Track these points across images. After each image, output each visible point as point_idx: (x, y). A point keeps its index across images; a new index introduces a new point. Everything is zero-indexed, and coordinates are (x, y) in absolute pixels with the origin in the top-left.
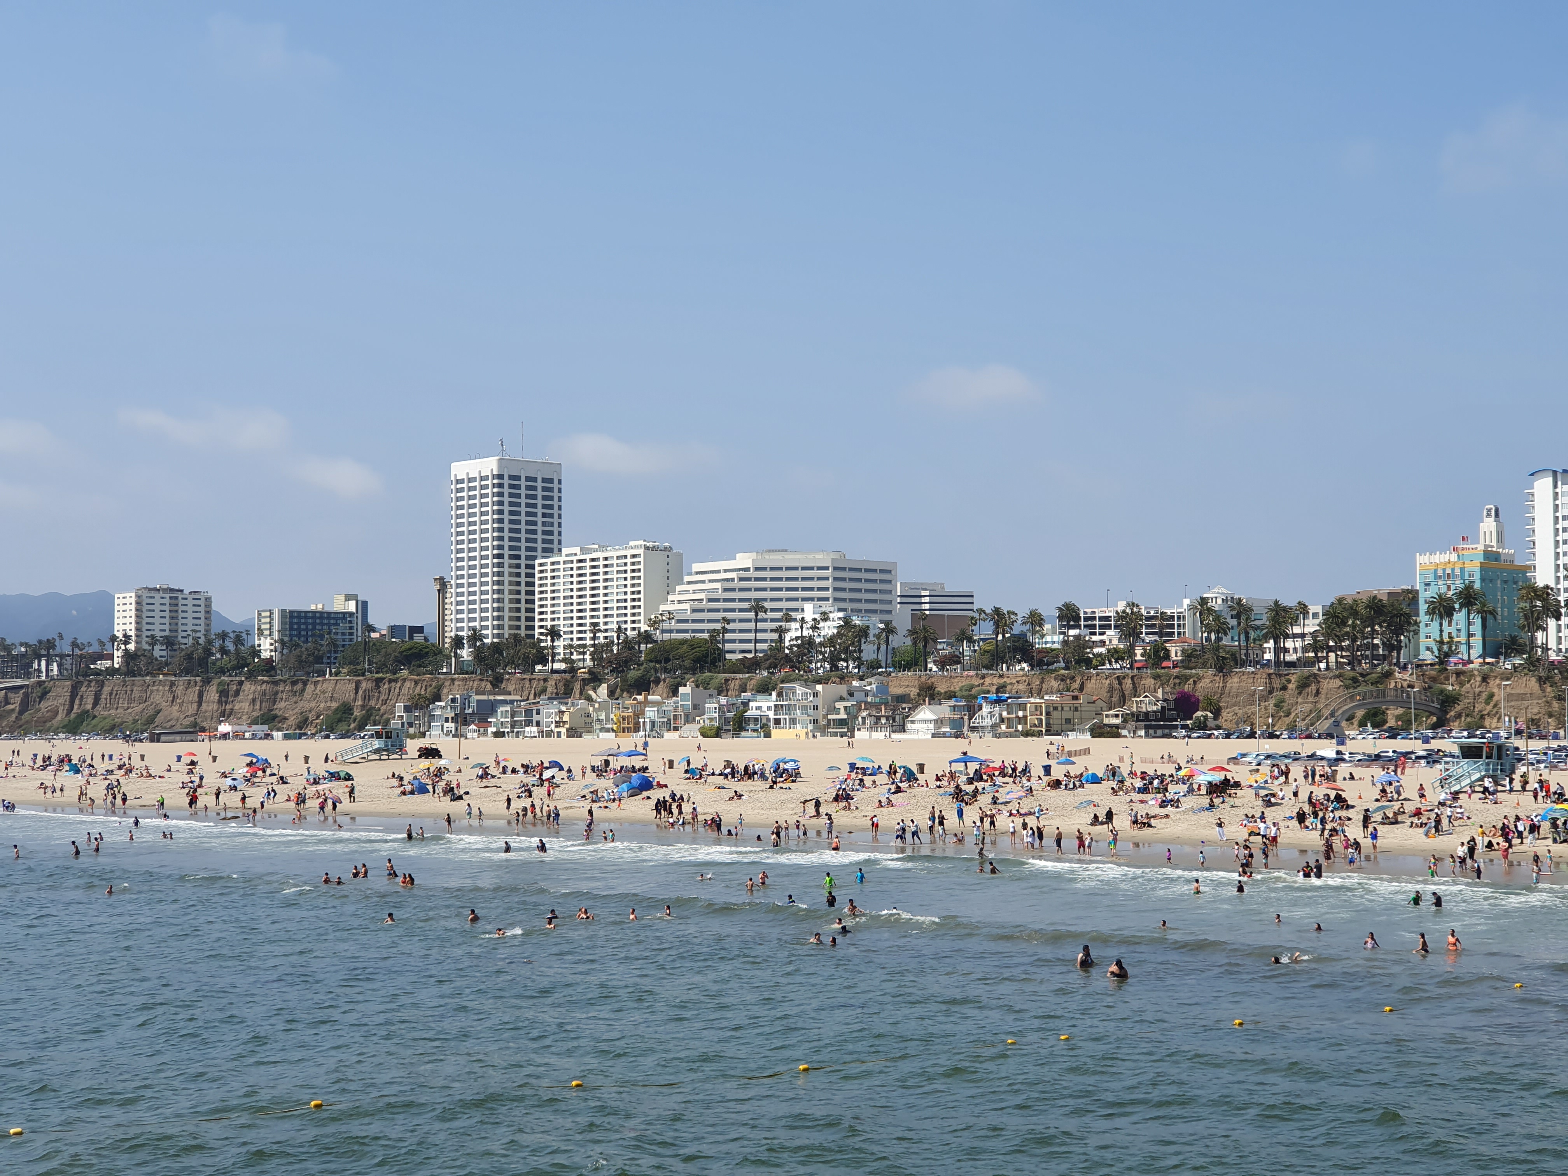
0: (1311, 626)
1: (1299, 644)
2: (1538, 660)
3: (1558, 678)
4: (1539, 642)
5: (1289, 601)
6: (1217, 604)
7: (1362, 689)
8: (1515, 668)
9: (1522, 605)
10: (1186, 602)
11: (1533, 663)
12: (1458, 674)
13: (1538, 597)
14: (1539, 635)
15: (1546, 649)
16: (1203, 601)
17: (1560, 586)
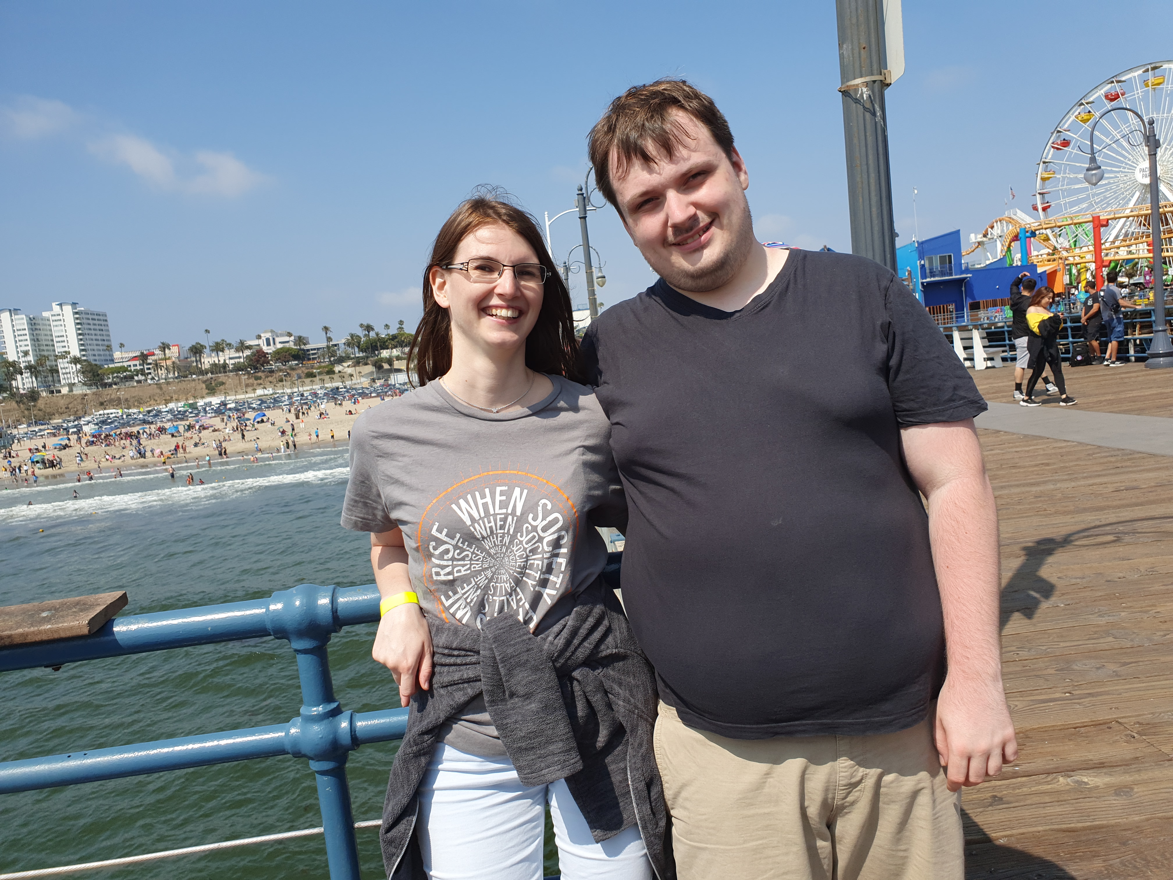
2: (15, 393)
3: (25, 400)
4: (14, 386)
8: (4, 398)
11: (13, 395)
13: (10, 366)
14: (13, 382)
15: (18, 388)
17: (21, 360)
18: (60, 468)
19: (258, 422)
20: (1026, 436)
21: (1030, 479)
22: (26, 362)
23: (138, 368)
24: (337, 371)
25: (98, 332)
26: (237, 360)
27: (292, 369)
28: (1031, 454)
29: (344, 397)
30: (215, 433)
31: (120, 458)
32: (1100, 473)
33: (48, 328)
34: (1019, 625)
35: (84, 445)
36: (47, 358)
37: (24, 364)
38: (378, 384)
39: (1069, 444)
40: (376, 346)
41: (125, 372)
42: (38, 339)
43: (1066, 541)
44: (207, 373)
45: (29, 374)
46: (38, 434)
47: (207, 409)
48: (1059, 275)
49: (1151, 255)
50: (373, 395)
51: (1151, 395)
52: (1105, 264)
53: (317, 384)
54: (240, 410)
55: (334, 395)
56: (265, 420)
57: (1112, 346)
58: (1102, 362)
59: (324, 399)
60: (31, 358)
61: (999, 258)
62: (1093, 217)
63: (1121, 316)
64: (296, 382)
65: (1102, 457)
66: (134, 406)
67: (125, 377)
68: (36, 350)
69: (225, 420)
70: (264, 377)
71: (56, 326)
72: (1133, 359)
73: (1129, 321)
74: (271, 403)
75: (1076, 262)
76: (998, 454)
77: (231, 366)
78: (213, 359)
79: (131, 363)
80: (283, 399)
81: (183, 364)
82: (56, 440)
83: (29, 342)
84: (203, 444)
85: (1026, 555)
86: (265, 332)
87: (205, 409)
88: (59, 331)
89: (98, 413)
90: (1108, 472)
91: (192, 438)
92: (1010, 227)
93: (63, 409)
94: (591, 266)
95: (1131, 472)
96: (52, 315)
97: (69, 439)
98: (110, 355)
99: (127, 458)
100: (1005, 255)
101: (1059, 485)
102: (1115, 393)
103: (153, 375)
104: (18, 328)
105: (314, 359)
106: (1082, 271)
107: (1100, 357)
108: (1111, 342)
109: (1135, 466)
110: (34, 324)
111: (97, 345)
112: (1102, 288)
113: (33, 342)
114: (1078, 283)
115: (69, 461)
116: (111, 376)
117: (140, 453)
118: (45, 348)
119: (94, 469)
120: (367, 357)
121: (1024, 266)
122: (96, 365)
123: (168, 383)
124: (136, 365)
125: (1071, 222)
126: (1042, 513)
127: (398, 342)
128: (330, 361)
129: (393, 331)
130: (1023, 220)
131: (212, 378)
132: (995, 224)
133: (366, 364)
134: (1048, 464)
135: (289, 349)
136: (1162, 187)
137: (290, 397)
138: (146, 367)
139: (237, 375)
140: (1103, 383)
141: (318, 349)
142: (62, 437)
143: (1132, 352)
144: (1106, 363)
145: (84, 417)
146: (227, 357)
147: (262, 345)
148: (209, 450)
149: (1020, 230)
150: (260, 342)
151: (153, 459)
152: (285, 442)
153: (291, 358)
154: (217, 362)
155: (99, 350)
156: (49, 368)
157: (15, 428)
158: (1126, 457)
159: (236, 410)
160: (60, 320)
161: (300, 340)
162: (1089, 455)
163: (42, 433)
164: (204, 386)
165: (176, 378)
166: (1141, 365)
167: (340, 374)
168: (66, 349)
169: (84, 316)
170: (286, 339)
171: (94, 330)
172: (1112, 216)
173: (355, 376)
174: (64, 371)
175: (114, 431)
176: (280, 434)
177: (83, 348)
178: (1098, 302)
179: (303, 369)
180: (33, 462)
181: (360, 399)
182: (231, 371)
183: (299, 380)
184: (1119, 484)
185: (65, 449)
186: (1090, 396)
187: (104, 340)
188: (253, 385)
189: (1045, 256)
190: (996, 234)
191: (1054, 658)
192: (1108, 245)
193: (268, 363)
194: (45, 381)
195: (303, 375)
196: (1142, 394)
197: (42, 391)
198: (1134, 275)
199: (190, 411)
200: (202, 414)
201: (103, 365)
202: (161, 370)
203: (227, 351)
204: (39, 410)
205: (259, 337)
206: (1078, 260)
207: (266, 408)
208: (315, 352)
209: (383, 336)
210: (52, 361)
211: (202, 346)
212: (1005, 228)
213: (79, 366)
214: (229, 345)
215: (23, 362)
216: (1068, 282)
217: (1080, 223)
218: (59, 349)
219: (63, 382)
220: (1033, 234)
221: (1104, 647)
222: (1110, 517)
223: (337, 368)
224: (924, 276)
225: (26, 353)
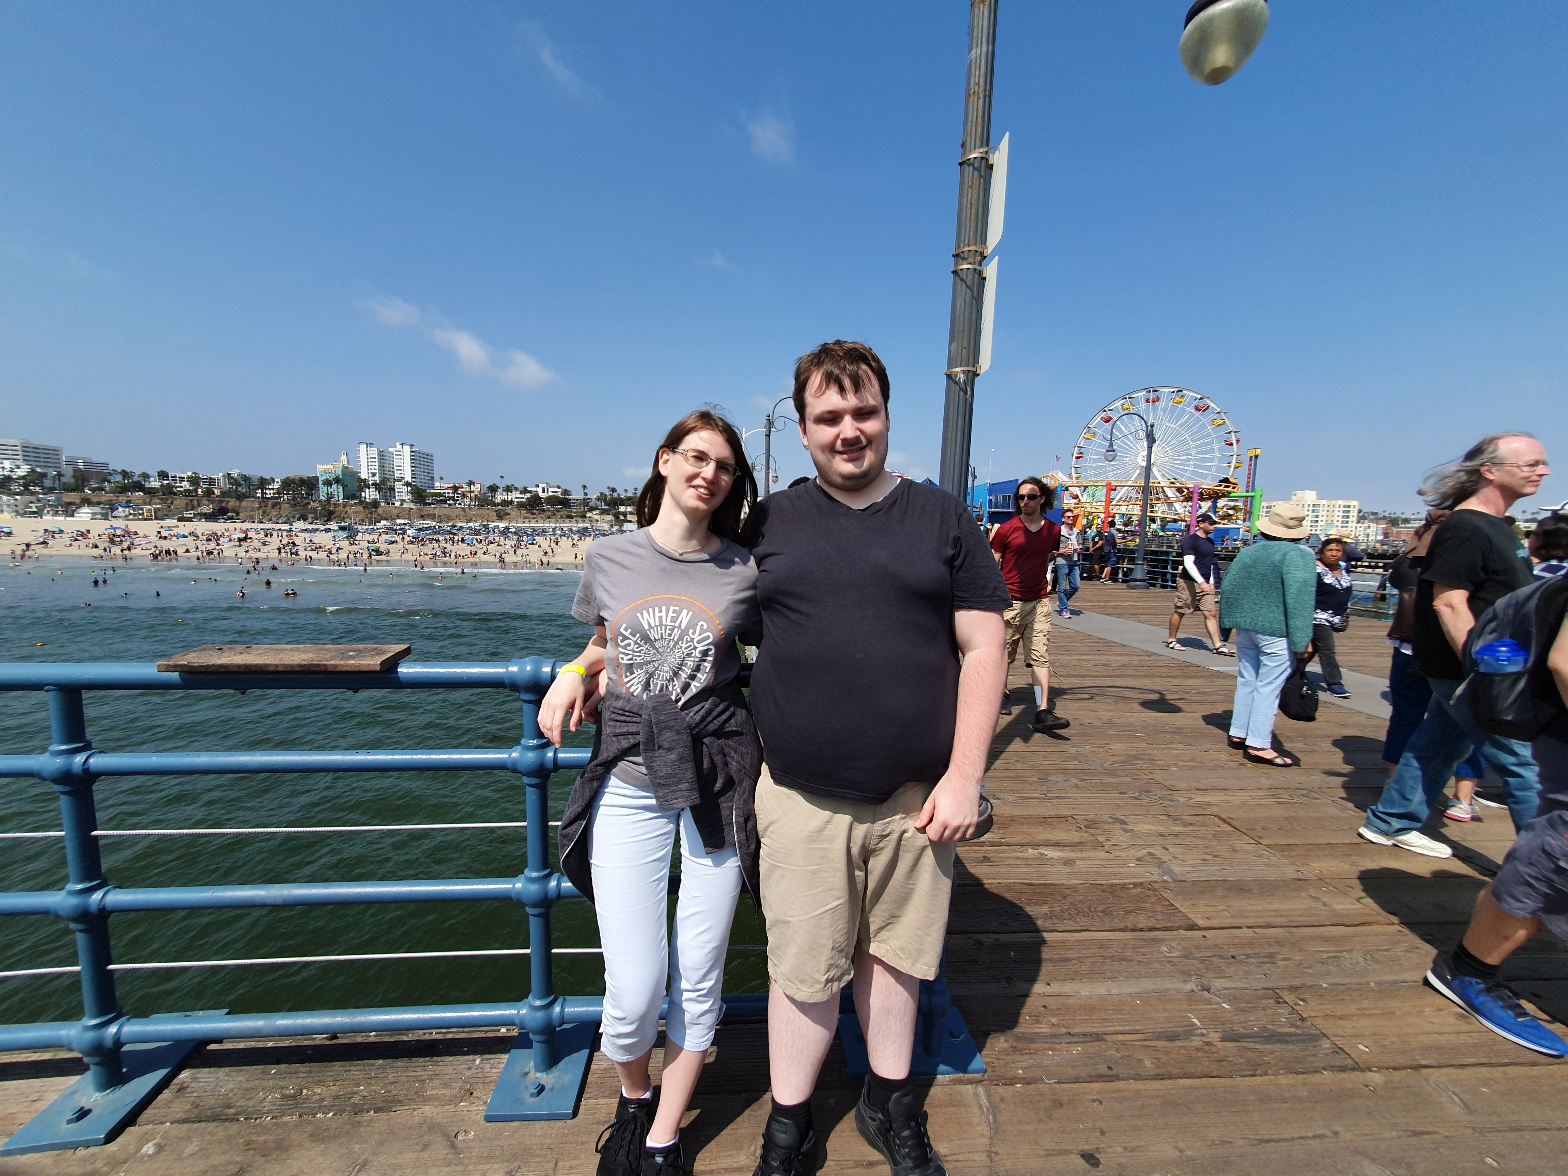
0: (276, 486)
1: (272, 491)
2: (363, 501)
3: (369, 507)
4: (363, 495)
5: (267, 476)
6: (235, 476)
7: (298, 508)
8: (355, 503)
9: (357, 484)
10: (221, 474)
11: (361, 502)
12: (335, 504)
13: (362, 482)
14: (363, 493)
15: (365, 498)
16: (229, 474)
17: (370, 479)
19: (529, 544)
22: (373, 481)
23: (451, 495)
24: (588, 517)
25: (426, 467)
26: (520, 500)
27: (558, 511)
32: (1087, 653)
33: (392, 459)
35: (406, 542)
36: (388, 480)
40: (617, 503)
41: (441, 497)
42: (383, 466)
44: (498, 505)
45: (374, 489)
46: (376, 531)
47: (496, 530)
48: (1080, 518)
49: (1140, 514)
51: (1128, 606)
53: (573, 524)
54: (518, 533)
55: (584, 532)
56: (534, 543)
57: (1107, 570)
58: (1099, 580)
59: (576, 534)
60: (377, 478)
62: (1107, 483)
63: (1116, 551)
64: (559, 520)
66: (445, 521)
67: (441, 500)
68: (381, 474)
69: (507, 540)
70: (537, 514)
71: (398, 459)
74: (540, 532)
77: (515, 503)
78: (504, 497)
79: (446, 491)
80: (549, 530)
81: (482, 497)
82: (387, 537)
83: (377, 467)
84: (489, 553)
86: (542, 483)
87: (493, 530)
88: (399, 463)
89: (418, 522)
90: (1092, 652)
91: (482, 548)
93: (395, 517)
94: (770, 470)
95: (1108, 654)
96: (396, 451)
97: (396, 538)
98: (432, 484)
99: (435, 556)
101: (1059, 657)
102: (1105, 601)
103: (461, 502)
104: (371, 457)
105: (573, 506)
106: (1095, 517)
107: (1099, 576)
108: (1107, 567)
109: (1110, 651)
110: (382, 455)
111: (424, 476)
113: (380, 468)
115: (394, 553)
116: (431, 499)
117: (444, 554)
118: (388, 473)
120: (610, 510)
122: (422, 489)
123: (470, 509)
124: (449, 493)
125: (1093, 484)
128: (584, 509)
129: (630, 494)
130: (1061, 478)
131: (501, 509)
133: (609, 514)
135: (557, 497)
136: (1154, 470)
137: (554, 530)
138: (456, 495)
139: (519, 509)
140: (1098, 593)
141: (577, 500)
143: (1120, 576)
144: (1102, 581)
145: (408, 524)
146: (514, 496)
147: (539, 492)
150: (538, 489)
153: (558, 504)
154: (506, 499)
155: (425, 479)
156: (389, 487)
157: (360, 525)
158: (1105, 645)
159: (515, 533)
160: (401, 455)
161: (566, 492)
163: (378, 531)
164: (495, 514)
165: (476, 506)
166: (1125, 585)
167: (590, 519)
168: (402, 476)
169: (418, 455)
170: (556, 490)
171: (424, 465)
172: (1119, 484)
173: (600, 521)
174: (399, 490)
175: (428, 536)
177: (414, 476)
178: (1103, 540)
179: (565, 512)
180: (369, 550)
182: (515, 507)
183: (562, 519)
184: (1098, 662)
185: (392, 544)
187: (429, 473)
188: (529, 518)
191: (1038, 771)
192: (1114, 503)
193: (542, 504)
194: (385, 495)
195: (564, 516)
196: (1122, 604)
197: (382, 502)
198: (1128, 525)
199: (483, 529)
200: (491, 533)
201: (426, 490)
202: (467, 499)
203: (514, 493)
204: (378, 515)
205: (537, 486)
206: (1093, 510)
207: (536, 535)
208: (575, 501)
209: (622, 497)
210: (391, 482)
211: (497, 486)
213: (409, 488)
214: (516, 489)
217: (1098, 486)
218: (397, 475)
219: (397, 498)
220: (1067, 489)
221: (1072, 767)
222: (1089, 682)
223: (588, 515)
224: (990, 507)
225: (374, 475)
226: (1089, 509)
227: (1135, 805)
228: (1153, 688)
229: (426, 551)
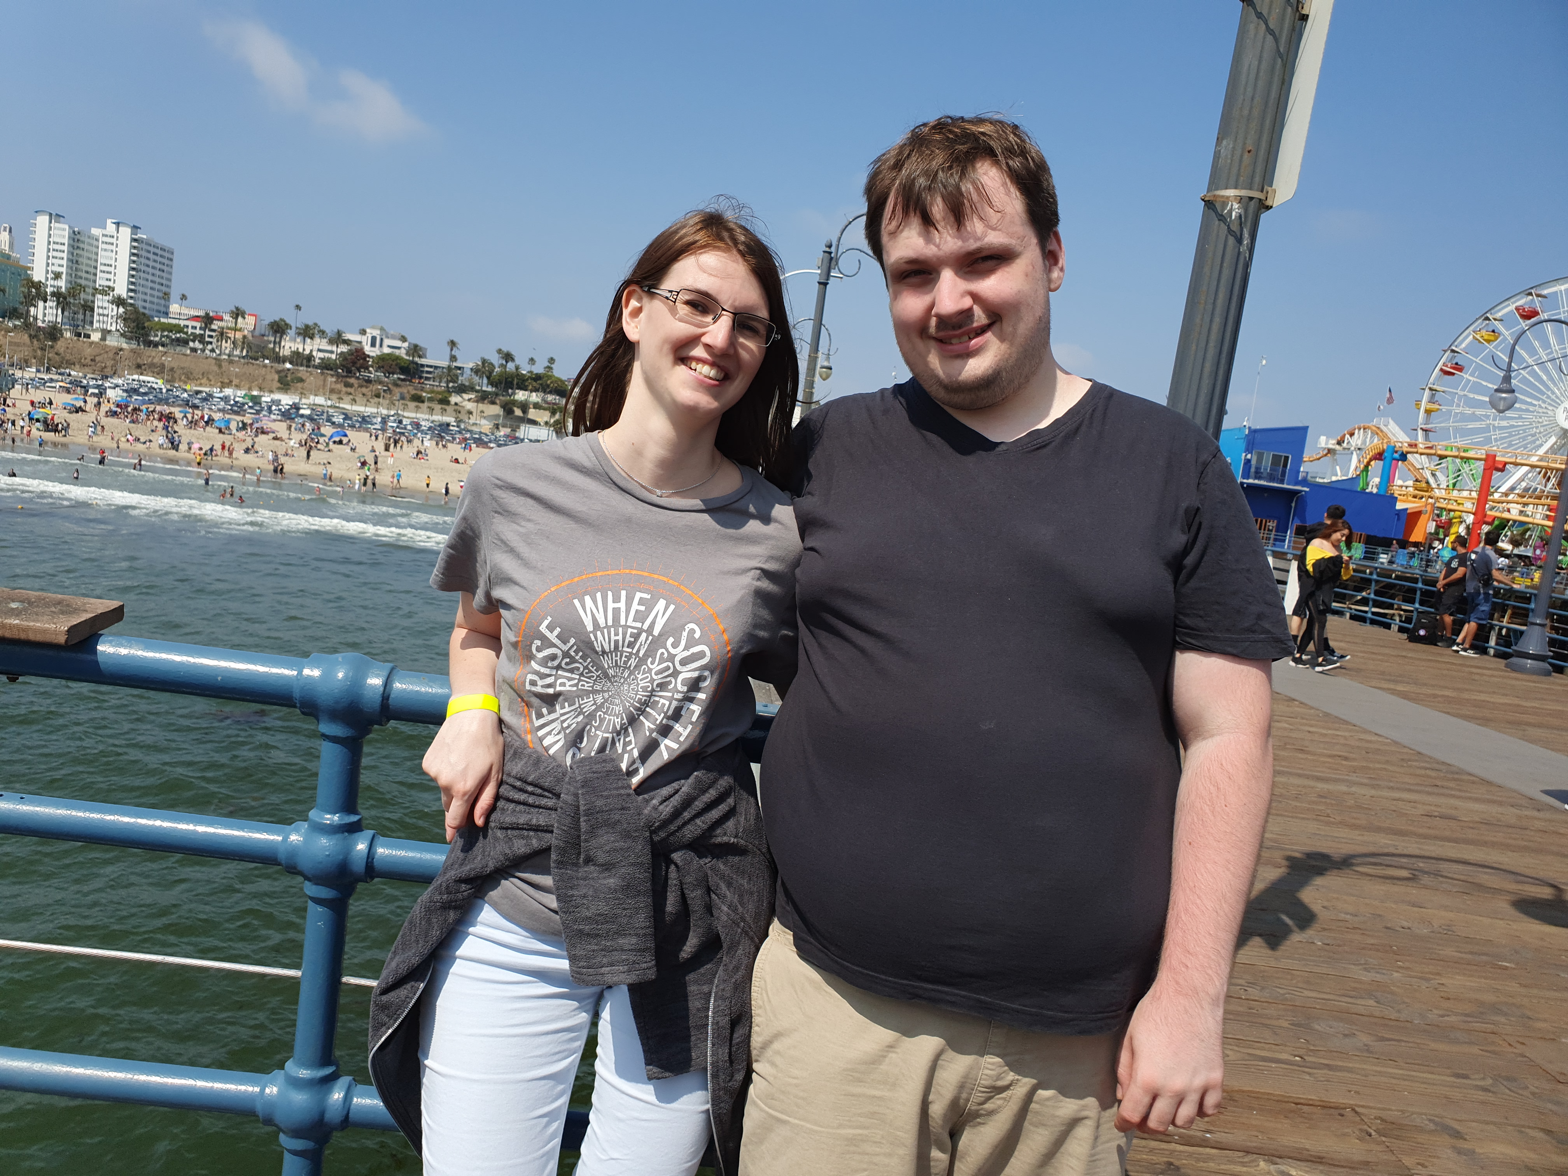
2: (30, 324)
3: (42, 337)
4: (32, 314)
8: (15, 326)
9: (23, 289)
11: (27, 326)
13: (33, 287)
14: (32, 309)
15: (36, 319)
17: (48, 283)
18: (65, 436)
19: (335, 442)
20: (1327, 715)
21: (1319, 772)
22: (54, 287)
23: (198, 332)
24: (453, 402)
25: (158, 273)
26: (327, 355)
27: (396, 385)
28: (1327, 740)
29: (454, 439)
30: (276, 442)
31: (145, 443)
32: (1412, 787)
33: (95, 250)
34: (1256, 954)
35: (103, 413)
36: (83, 288)
37: (52, 289)
38: (502, 433)
39: (1380, 739)
40: (512, 383)
41: (179, 332)
42: (77, 262)
43: (1345, 863)
44: (284, 362)
45: (55, 303)
46: (48, 384)
47: (274, 408)
48: (1423, 518)
49: (1551, 524)
50: (492, 445)
51: (1502, 704)
52: (1486, 519)
53: (422, 413)
54: (315, 420)
55: (441, 432)
56: (344, 442)
57: (1469, 628)
58: (1451, 646)
59: (426, 434)
60: (62, 283)
61: (1350, 476)
62: (1487, 455)
63: (1491, 592)
64: (397, 403)
65: (1421, 768)
66: (180, 380)
67: (178, 340)
68: (71, 275)
69: (293, 429)
70: (356, 386)
71: (105, 250)
72: (1492, 652)
73: (1500, 601)
74: (357, 421)
75: (1450, 507)
76: (1285, 729)
77: (317, 361)
78: (297, 346)
79: (190, 323)
80: (375, 420)
81: (256, 342)
82: (68, 398)
83: (64, 262)
84: (257, 452)
85: (1288, 867)
86: (373, 327)
87: (270, 408)
88: (107, 257)
89: (131, 377)
90: (1423, 788)
91: (244, 441)
92: (1376, 440)
93: (88, 361)
94: (816, 350)
95: (1453, 796)
96: (103, 235)
97: (85, 402)
98: (164, 306)
99: (154, 446)
100: (1359, 475)
101: (1353, 789)
102: (1458, 689)
103: (214, 346)
104: (56, 240)
105: (427, 379)
106: (1454, 520)
107: (1450, 638)
108: (1469, 622)
109: (1460, 790)
110: (76, 240)
111: (152, 288)
112: (1476, 550)
113: (70, 264)
114: (1446, 535)
115: (79, 429)
116: (159, 334)
117: (172, 443)
118: (84, 275)
119: (108, 448)
120: (497, 395)
121: (1380, 495)
122: (144, 314)
123: (231, 362)
124: (196, 328)
125: (1456, 454)
126: (1322, 818)
127: (541, 384)
128: (448, 386)
129: (539, 369)
130: (1394, 435)
131: (289, 370)
132: (1357, 431)
133: (493, 403)
134: (1346, 759)
135: (398, 358)
137: (384, 421)
138: (208, 333)
139: (322, 373)
140: (1445, 672)
141: (436, 367)
142: (76, 396)
143: (1492, 642)
144: (1455, 648)
145: (111, 377)
146: (316, 347)
147: (364, 344)
148: (262, 461)
149: (1388, 447)
150: (363, 339)
151: (187, 455)
152: (363, 476)
153: (398, 371)
154: (301, 350)
155: (152, 296)
156: (82, 302)
157: (20, 369)
158: (1451, 776)
159: (310, 418)
160: (112, 244)
161: (415, 350)
162: (1402, 760)
163: (53, 385)
164: (276, 377)
165: (244, 357)
166: (1502, 662)
167: (456, 407)
168: (111, 284)
169: (145, 247)
170: (398, 343)
171: (153, 268)
172: (1513, 460)
173: (474, 414)
174: (101, 311)
175: (146, 406)
176: (359, 464)
177: (133, 287)
178: (1466, 566)
179: (410, 388)
180: (31, 419)
181: (473, 446)
182: (316, 367)
183: (401, 402)
184: (1433, 808)
185: (77, 412)
186: (1425, 685)
187: (162, 285)
188: (340, 392)
189: (1411, 489)
190: (1354, 444)
191: (1291, 1008)
192: (1496, 496)
193: (367, 368)
194: (73, 319)
195: (408, 396)
196: (1492, 700)
197: (66, 330)
198: (1520, 545)
199: (250, 404)
200: (264, 413)
201: (153, 317)
202: (226, 342)
203: (317, 340)
204: (57, 354)
205: (363, 332)
206: (1452, 506)
207: (349, 426)
208: (431, 370)
209: (524, 372)
210: (88, 294)
211: (287, 325)
212: (1368, 440)
213: (121, 310)
214: (322, 333)
215: (51, 286)
216: (1433, 531)
217: (1468, 459)
218: (101, 282)
219: (96, 325)
220: (1403, 457)
221: (1362, 1010)
222: (1411, 847)
223: (454, 399)
224: (1246, 475)
225: (57, 276)
226: (1443, 504)
227: (1483, 1103)
228: (1541, 875)
229: (137, 433)
